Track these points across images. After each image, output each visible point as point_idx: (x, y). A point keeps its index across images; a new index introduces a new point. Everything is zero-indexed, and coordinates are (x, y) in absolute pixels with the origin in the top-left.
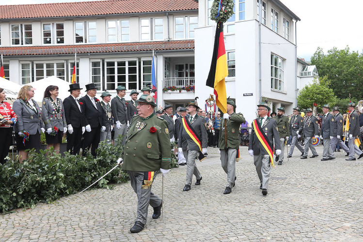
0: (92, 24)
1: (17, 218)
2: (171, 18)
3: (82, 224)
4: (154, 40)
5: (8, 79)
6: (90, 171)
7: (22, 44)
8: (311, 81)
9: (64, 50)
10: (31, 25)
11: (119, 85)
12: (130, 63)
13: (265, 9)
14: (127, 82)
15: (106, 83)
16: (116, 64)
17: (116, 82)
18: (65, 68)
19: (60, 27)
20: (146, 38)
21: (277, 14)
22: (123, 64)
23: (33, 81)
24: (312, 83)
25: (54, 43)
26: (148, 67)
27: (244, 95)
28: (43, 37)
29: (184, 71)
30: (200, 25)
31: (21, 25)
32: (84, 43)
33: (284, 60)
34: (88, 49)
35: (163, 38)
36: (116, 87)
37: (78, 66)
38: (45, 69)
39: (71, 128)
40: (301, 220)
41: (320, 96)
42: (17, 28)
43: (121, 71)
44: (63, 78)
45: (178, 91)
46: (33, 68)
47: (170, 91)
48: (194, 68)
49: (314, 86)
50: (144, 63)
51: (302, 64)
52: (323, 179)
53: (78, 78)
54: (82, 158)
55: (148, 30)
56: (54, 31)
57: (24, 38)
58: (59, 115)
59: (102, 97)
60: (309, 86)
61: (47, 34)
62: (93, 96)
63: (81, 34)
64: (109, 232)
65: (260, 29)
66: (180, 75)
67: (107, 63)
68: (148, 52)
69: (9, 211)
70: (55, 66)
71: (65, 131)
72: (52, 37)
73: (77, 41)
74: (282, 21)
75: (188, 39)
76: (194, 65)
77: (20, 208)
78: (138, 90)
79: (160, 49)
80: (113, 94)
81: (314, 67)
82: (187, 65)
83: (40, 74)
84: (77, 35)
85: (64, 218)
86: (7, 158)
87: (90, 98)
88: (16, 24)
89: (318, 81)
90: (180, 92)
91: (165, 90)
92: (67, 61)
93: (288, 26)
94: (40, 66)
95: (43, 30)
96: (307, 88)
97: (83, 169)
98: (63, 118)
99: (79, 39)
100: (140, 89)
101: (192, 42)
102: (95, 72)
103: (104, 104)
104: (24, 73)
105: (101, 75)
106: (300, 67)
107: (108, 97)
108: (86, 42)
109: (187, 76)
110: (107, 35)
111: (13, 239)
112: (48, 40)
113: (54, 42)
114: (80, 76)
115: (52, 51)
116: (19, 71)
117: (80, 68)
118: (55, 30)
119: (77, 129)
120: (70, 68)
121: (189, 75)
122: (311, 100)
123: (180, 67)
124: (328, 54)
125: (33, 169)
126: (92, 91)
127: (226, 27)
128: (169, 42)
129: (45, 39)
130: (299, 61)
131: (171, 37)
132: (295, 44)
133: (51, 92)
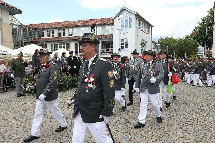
0: (75, 29)
2: (104, 26)
4: (98, 35)
6: (76, 81)
7: (51, 37)
9: (66, 39)
10: (54, 30)
13: (139, 23)
18: (66, 45)
19: (64, 30)
21: (144, 25)
23: (55, 51)
30: (115, 29)
31: (51, 30)
32: (72, 36)
33: (147, 42)
34: (74, 38)
35: (101, 34)
37: (70, 45)
38: (59, 46)
39: (70, 67)
42: (49, 31)
44: (65, 49)
46: (54, 45)
47: (103, 54)
48: (112, 45)
56: (62, 32)
57: (51, 35)
58: (66, 62)
61: (59, 33)
62: (77, 56)
63: (71, 33)
65: (137, 30)
66: (107, 48)
70: (62, 44)
71: (68, 68)
72: (61, 34)
74: (146, 27)
75: (110, 34)
79: (100, 38)
82: (110, 44)
84: (70, 33)
88: (49, 30)
90: (107, 54)
91: (101, 53)
93: (148, 29)
94: (57, 45)
97: (74, 81)
99: (71, 35)
101: (112, 35)
102: (76, 47)
104: (52, 47)
105: (78, 48)
106: (153, 44)
110: (80, 33)
113: (62, 36)
114: (71, 48)
115: (61, 39)
116: (50, 46)
119: (72, 67)
120: (67, 45)
121: (110, 47)
123: (107, 45)
125: (59, 80)
126: (77, 54)
127: (124, 30)
128: (103, 35)
129: (59, 35)
130: (153, 42)
131: (104, 33)
132: (151, 36)
133: (64, 54)
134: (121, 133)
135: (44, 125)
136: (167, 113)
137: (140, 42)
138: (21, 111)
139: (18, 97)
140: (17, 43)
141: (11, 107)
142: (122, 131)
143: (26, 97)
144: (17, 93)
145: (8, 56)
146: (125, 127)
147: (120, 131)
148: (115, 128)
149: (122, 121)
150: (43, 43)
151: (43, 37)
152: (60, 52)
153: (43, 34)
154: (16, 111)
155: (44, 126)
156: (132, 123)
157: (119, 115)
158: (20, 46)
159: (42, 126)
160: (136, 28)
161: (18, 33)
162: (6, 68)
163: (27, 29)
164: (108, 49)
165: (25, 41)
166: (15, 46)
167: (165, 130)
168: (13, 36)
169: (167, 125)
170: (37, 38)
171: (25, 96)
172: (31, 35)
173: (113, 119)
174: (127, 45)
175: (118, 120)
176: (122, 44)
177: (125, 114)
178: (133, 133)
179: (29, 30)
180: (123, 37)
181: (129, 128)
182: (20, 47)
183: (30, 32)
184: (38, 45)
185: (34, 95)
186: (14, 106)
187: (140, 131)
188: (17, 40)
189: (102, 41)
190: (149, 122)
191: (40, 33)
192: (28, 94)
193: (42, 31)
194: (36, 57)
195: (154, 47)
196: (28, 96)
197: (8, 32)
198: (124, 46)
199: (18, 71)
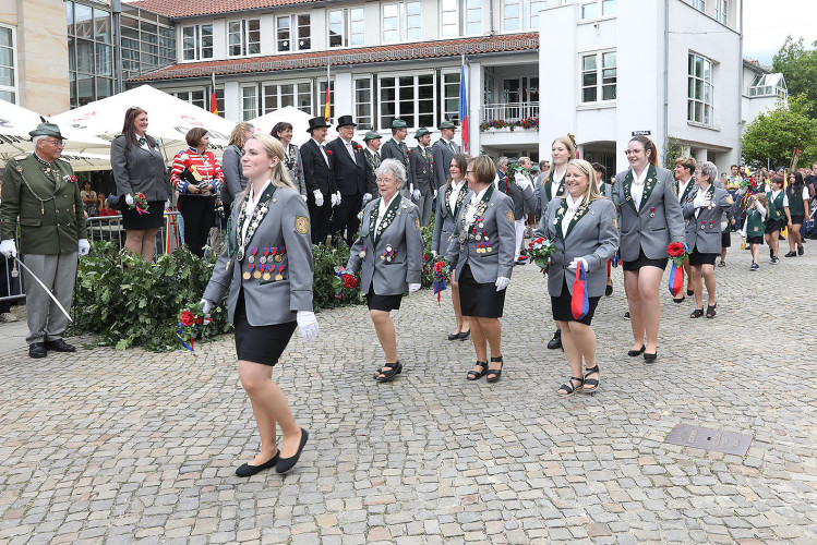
0: (357, 13)
1: (222, 351)
3: (323, 368)
4: (465, 36)
5: (222, 115)
7: (245, 54)
8: (772, 104)
9: (310, 61)
10: (258, 21)
12: (423, 80)
14: (416, 114)
15: (379, 116)
16: (397, 82)
18: (311, 93)
19: (305, 20)
20: (451, 33)
22: (410, 81)
23: (260, 114)
24: (773, 109)
25: (293, 49)
26: (455, 86)
28: (277, 40)
29: (520, 92)
31: (244, 22)
32: (343, 47)
33: (716, 64)
34: (349, 58)
35: (482, 31)
37: (332, 89)
38: (279, 95)
40: (737, 379)
41: (790, 134)
42: (237, 28)
43: (407, 94)
44: (309, 110)
45: (508, 128)
46: (260, 95)
47: (492, 129)
48: (538, 86)
49: (777, 114)
50: (447, 78)
51: (753, 70)
52: (788, 298)
53: (332, 109)
54: (330, 250)
55: (454, 17)
56: (293, 27)
57: (248, 43)
59: (367, 140)
60: (767, 115)
61: (284, 35)
63: (339, 32)
64: (367, 384)
66: (513, 98)
67: (382, 79)
68: (454, 58)
69: (211, 338)
70: (295, 89)
72: (290, 39)
73: (332, 45)
75: (528, 30)
76: (538, 79)
77: (228, 332)
78: (434, 128)
79: (475, 51)
81: (779, 76)
82: (525, 79)
83: (272, 104)
84: (332, 33)
85: (295, 355)
86: (206, 246)
87: (345, 142)
88: (235, 21)
89: (786, 104)
90: (512, 130)
91: (483, 127)
94: (271, 90)
95: (276, 29)
96: (761, 118)
98: (299, 178)
99: (335, 40)
101: (535, 36)
102: (362, 96)
103: (369, 153)
104: (247, 103)
105: (372, 102)
106: (749, 79)
108: (346, 45)
109: (525, 100)
110: (382, 32)
111: (211, 385)
112: (285, 44)
113: (295, 49)
114: (336, 105)
115: (290, 63)
116: (240, 99)
117: (336, 91)
118: (297, 26)
120: (319, 92)
121: (528, 98)
122: (770, 142)
123: (513, 85)
127: (600, 5)
128: (493, 38)
129: (280, 44)
130: (747, 66)
131: (496, 27)
132: (738, 31)
133: (279, 132)
140: (94, 86)
144: (31, 336)
150: (206, 82)
151: (211, 55)
153: (210, 41)
161: (97, 38)
163: (139, 18)
164: (513, 105)
165: (130, 78)
170: (182, 60)
172: (156, 49)
174: (611, 80)
176: (589, 79)
179: (145, 26)
180: (590, 41)
183: (150, 36)
184: (184, 97)
185: (118, 347)
189: (486, 68)
191: (198, 39)
193: (206, 28)
194: (128, 149)
195: (753, 91)
196: (83, 353)
197: (48, 33)
198: (599, 85)
199: (39, 224)
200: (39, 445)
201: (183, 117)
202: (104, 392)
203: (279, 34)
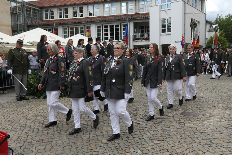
0: (97, 6)
2: (137, 2)
4: (128, 13)
7: (63, 18)
9: (83, 20)
10: (67, 8)
11: (110, 37)
14: (114, 36)
15: (104, 37)
16: (109, 27)
17: (109, 36)
18: (84, 30)
19: (81, 8)
20: (124, 12)
22: (113, 26)
23: (69, 37)
25: (78, 17)
26: (126, 28)
27: (176, 42)
28: (73, 14)
29: (144, 29)
30: (152, 5)
31: (63, 8)
32: (93, 16)
33: (199, 22)
34: (95, 19)
35: (133, 12)
36: (109, 39)
37: (90, 28)
38: (74, 30)
42: (61, 10)
43: (112, 30)
44: (83, 35)
45: (141, 40)
46: (69, 30)
47: (136, 40)
48: (149, 28)
50: (124, 26)
51: (210, 24)
53: (90, 34)
55: (125, 8)
56: (78, 11)
57: (64, 15)
61: (75, 12)
62: (99, 43)
63: (91, 11)
65: (185, 6)
66: (142, 32)
67: (105, 26)
68: (125, 20)
70: (79, 28)
72: (77, 14)
75: (146, 12)
76: (149, 26)
78: (120, 40)
79: (131, 18)
80: (108, 42)
82: (145, 26)
83: (72, 33)
84: (89, 12)
87: (98, 45)
88: (60, 8)
90: (142, 41)
91: (134, 40)
92: (85, 25)
93: (201, 3)
94: (72, 29)
95: (73, 10)
98: (86, 54)
99: (90, 14)
100: (121, 39)
101: (148, 14)
102: (99, 31)
104: (65, 33)
105: (102, 33)
106: (208, 26)
107: (105, 44)
108: (94, 16)
110: (104, 12)
114: (91, 33)
115: (77, 21)
116: (62, 31)
118: (79, 10)
120: (86, 29)
121: (146, 31)
123: (142, 28)
124: (226, 18)
126: (99, 41)
127: (166, 5)
128: (136, 14)
129: (74, 15)
130: (208, 22)
131: (137, 11)
132: (205, 13)
133: (81, 42)
134: (158, 152)
135: (51, 140)
136: (228, 124)
137: (188, 23)
138: (22, 121)
139: (18, 101)
140: (18, 27)
141: (8, 115)
142: (160, 150)
143: (28, 101)
144: (17, 96)
145: (4, 45)
146: (165, 144)
147: (157, 149)
148: (150, 144)
149: (160, 135)
150: (53, 26)
151: (53, 18)
152: (76, 38)
153: (52, 14)
154: (15, 120)
155: (52, 142)
156: (174, 138)
157: (156, 126)
158: (22, 31)
159: (49, 141)
160: (184, 3)
161: (18, 13)
162: (2, 61)
163: (31, 7)
165: (29, 24)
166: (15, 31)
167: (224, 149)
168: (12, 18)
169: (226, 141)
170: (44, 19)
171: (28, 99)
172: (36, 16)
173: (147, 132)
174: (170, 26)
175: (155, 133)
176: (164, 26)
177: (166, 126)
178: (175, 152)
179: (33, 9)
180: (164, 16)
181: (170, 146)
182: (21, 33)
183: (34, 12)
184: (46, 30)
185: (41, 98)
186: (11, 114)
187: (187, 149)
188: (17, 23)
189: (134, 23)
190: (200, 137)
191: (49, 13)
192: (32, 97)
193: (52, 10)
194: (41, 46)
195: (210, 30)
196: (32, 100)
197: (4, 11)
198: (166, 28)
199: (18, 66)
200: (30, 119)
201: (50, 37)
202: (41, 108)
203: (74, 12)
